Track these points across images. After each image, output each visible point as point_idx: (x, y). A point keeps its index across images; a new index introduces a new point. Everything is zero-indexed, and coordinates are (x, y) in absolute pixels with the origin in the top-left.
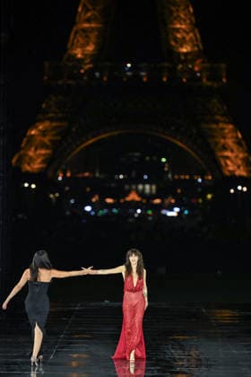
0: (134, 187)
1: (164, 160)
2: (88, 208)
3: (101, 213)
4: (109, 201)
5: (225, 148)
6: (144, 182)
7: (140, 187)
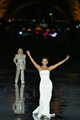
0: (39, 25)
1: (51, 14)
2: (21, 33)
3: (26, 35)
4: (29, 30)
5: (75, 10)
6: (43, 23)
7: (41, 25)
